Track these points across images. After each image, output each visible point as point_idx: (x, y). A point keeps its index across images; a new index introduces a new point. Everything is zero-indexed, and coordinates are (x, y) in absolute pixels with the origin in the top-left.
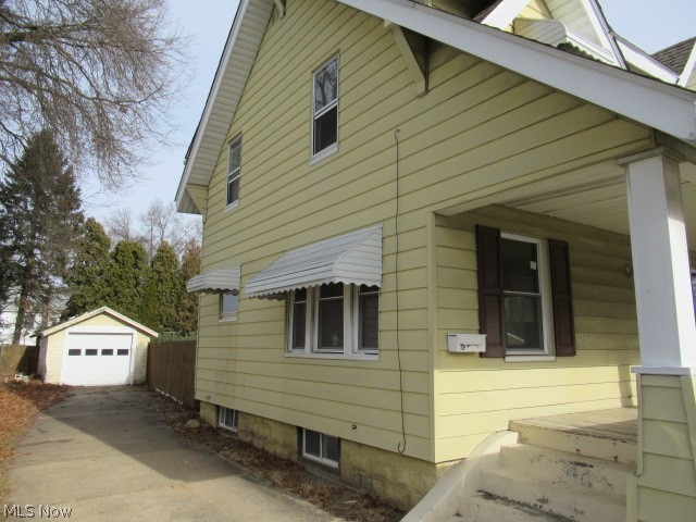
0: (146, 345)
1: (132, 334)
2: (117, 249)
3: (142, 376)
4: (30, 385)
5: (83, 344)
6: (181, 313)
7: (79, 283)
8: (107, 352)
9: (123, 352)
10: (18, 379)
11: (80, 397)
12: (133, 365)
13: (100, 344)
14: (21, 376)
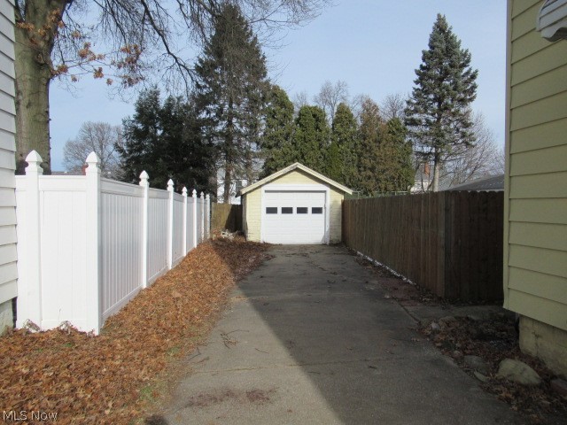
0: (340, 203)
1: (325, 192)
2: (300, 114)
3: (338, 236)
4: (234, 243)
5: (279, 201)
6: (363, 173)
7: (270, 147)
8: (302, 210)
9: (317, 210)
10: (223, 236)
11: (280, 259)
12: (328, 224)
13: (294, 201)
14: (226, 233)
